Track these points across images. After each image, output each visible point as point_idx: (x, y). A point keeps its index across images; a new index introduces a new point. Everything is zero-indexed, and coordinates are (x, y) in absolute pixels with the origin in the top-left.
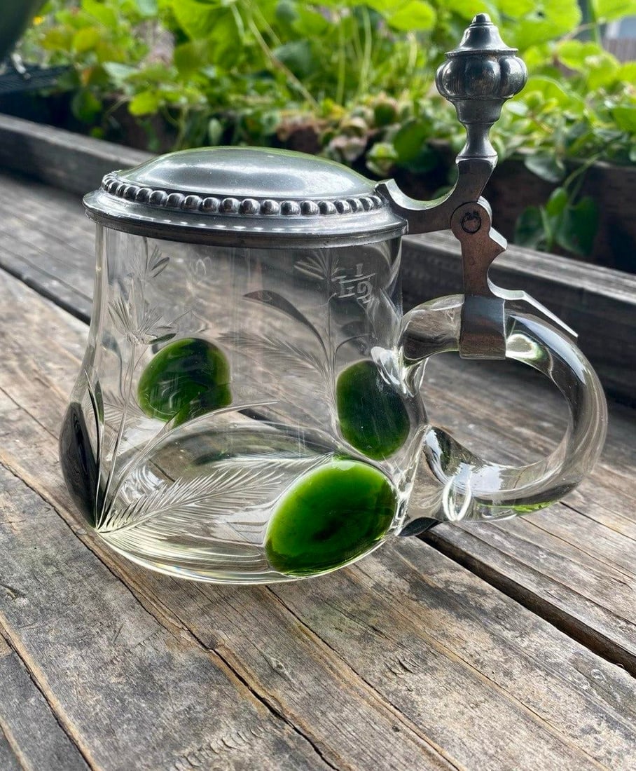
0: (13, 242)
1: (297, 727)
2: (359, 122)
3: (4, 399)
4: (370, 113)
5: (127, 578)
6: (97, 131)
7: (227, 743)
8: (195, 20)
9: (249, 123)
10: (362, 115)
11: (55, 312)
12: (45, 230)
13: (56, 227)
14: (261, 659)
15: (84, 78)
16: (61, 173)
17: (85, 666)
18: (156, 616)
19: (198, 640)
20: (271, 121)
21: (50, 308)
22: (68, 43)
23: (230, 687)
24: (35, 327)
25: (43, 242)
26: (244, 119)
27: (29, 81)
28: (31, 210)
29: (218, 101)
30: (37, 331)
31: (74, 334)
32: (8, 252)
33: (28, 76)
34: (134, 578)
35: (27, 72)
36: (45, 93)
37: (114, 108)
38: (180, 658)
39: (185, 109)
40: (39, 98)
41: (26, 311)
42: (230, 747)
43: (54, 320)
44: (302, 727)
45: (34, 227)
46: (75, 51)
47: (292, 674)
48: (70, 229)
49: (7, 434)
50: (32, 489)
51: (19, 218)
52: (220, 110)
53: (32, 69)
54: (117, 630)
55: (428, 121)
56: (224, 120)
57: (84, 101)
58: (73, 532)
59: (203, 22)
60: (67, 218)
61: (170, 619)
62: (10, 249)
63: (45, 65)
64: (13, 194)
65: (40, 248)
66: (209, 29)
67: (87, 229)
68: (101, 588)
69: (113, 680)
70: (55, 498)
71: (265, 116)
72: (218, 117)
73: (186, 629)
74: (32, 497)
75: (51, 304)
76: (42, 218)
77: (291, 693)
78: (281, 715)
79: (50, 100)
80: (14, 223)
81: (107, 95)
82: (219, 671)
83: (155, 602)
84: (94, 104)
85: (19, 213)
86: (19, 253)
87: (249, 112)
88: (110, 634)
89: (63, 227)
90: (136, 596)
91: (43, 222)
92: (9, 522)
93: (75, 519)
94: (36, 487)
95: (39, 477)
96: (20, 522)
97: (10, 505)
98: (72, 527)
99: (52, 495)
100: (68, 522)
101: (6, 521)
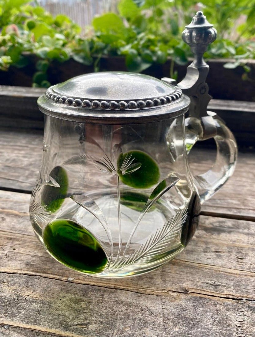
1: (247, 299)
5: (119, 286)
7: (240, 321)
14: (206, 285)
17: (159, 332)
18: (152, 293)
19: (178, 292)
23: (212, 301)
34: (122, 285)
38: (183, 303)
42: (242, 321)
44: (248, 298)
47: (219, 282)
54: (147, 309)
55: (21, 44)
58: (67, 282)
61: (159, 291)
68: (115, 297)
69: (176, 329)
70: (33, 271)
73: (169, 291)
74: (21, 278)
77: (229, 289)
78: (238, 298)
82: (201, 298)
83: (144, 289)
88: (147, 313)
90: (133, 291)
92: (28, 296)
93: (58, 275)
94: (16, 272)
95: (9, 266)
96: (33, 292)
97: (14, 288)
98: (62, 280)
99: (30, 271)
100: (57, 278)
101: (25, 296)
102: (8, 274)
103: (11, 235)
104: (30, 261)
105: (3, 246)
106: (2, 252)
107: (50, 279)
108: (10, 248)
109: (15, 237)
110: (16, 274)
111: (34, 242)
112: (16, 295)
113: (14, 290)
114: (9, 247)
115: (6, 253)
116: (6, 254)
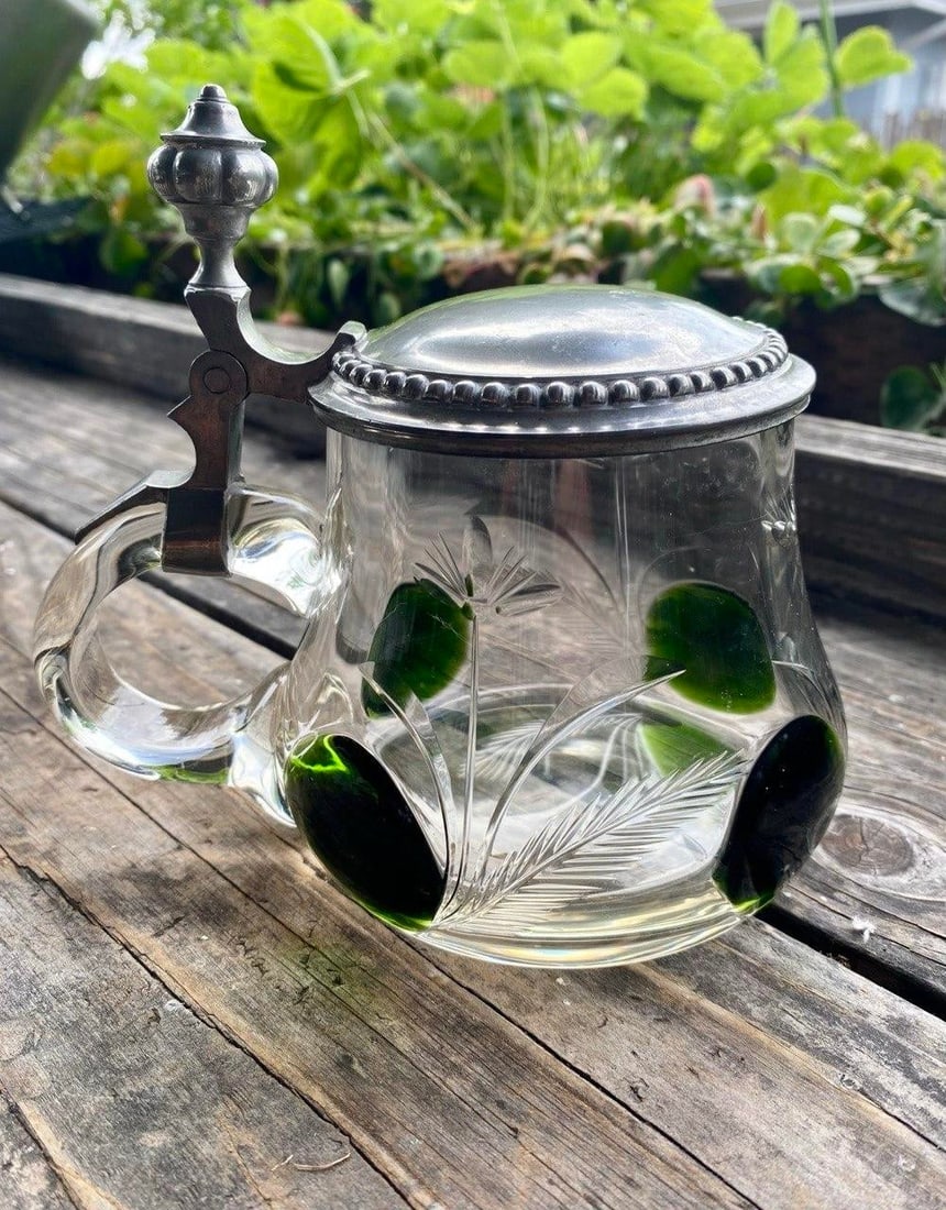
0: (59, 479)
2: (580, 252)
3: (144, 826)
4: (596, 236)
6: (145, 288)
8: (289, 116)
9: (395, 262)
10: (583, 240)
11: (172, 612)
12: (104, 454)
13: (120, 447)
15: (116, 212)
16: (108, 359)
20: (427, 257)
21: (162, 603)
22: (84, 165)
24: (150, 648)
25: (109, 475)
26: (386, 258)
27: (28, 223)
28: (72, 421)
29: (333, 234)
30: (154, 656)
31: (224, 657)
32: (58, 500)
33: (28, 215)
35: (25, 209)
36: (57, 238)
37: (168, 253)
39: (285, 248)
40: (48, 246)
41: (123, 615)
43: (178, 630)
45: (86, 449)
46: (94, 175)
48: (143, 448)
49: (177, 920)
50: (280, 1081)
51: (57, 435)
52: (338, 246)
53: (32, 205)
55: (703, 243)
56: (350, 261)
57: (120, 246)
59: (301, 119)
60: (133, 431)
62: (59, 493)
63: (47, 198)
64: (36, 396)
65: (109, 488)
66: (313, 127)
67: (173, 447)
71: (419, 250)
72: (339, 256)
74: (287, 1109)
75: (159, 594)
76: (94, 432)
79: (64, 248)
80: (52, 446)
81: (153, 234)
84: (136, 248)
85: (53, 427)
86: (75, 499)
87: (392, 247)
89: (134, 447)
91: (98, 441)
92: (265, 1199)
93: (408, 1170)
94: (288, 1076)
95: (283, 1044)
96: (288, 1196)
97: (247, 1138)
98: (410, 1199)
99: (331, 1097)
100: (395, 1181)
101: (255, 1197)
102: (262, 1072)
103: (359, 922)
104: (357, 1053)
105: (315, 952)
106: (300, 973)
107: (373, 1171)
108: (329, 970)
109: (366, 933)
110: (284, 1085)
111: (411, 982)
112: (234, 1176)
113: (242, 1148)
114: (329, 966)
115: (306, 983)
116: (305, 989)
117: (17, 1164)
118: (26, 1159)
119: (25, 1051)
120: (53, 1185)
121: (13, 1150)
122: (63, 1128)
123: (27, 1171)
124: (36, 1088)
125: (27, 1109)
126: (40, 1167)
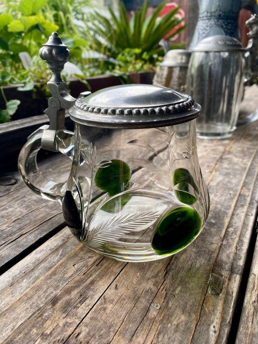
117: (231, 233)
118: (229, 232)
119: (213, 243)
120: (229, 227)
121: (229, 234)
122: (221, 231)
123: (230, 231)
124: (218, 237)
125: (222, 236)
126: (229, 230)
